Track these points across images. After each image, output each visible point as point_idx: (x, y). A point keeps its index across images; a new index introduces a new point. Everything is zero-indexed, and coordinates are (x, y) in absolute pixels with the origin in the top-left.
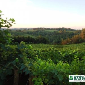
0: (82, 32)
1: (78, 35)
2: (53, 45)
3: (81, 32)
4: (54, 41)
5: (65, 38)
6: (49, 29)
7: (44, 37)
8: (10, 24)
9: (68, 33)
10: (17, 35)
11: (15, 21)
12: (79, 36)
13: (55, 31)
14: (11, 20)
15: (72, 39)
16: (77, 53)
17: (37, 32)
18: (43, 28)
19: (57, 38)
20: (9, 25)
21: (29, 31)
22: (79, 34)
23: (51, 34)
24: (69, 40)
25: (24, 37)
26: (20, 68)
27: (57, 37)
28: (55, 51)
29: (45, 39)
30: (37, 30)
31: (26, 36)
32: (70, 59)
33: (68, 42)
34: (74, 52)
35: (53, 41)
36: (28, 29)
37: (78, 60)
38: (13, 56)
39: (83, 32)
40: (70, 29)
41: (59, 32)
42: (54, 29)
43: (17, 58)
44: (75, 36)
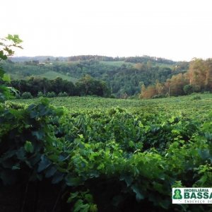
0: (191, 66)
1: (180, 75)
2: (119, 100)
3: (188, 68)
4: (121, 90)
5: (150, 83)
6: (110, 59)
7: (96, 79)
8: (7, 49)
9: (157, 68)
10: (28, 75)
11: (21, 41)
12: (183, 77)
13: (124, 65)
14: (10, 37)
15: (166, 84)
16: (180, 123)
17: (78, 65)
18: (93, 57)
19: (131, 82)
20: (6, 53)
21: (60, 63)
22: (183, 73)
23: (114, 72)
24: (159, 86)
25: (45, 79)
26: (37, 166)
27: (129, 79)
28: (126, 116)
29: (100, 85)
30: (78, 62)
31: (53, 76)
32: (162, 139)
33: (155, 92)
34: (172, 120)
35: (119, 89)
36: (57, 59)
37: (181, 145)
38: (18, 136)
39: (194, 69)
40: (161, 61)
41: (135, 66)
42: (123, 59)
43: (27, 142)
44: (174, 77)
